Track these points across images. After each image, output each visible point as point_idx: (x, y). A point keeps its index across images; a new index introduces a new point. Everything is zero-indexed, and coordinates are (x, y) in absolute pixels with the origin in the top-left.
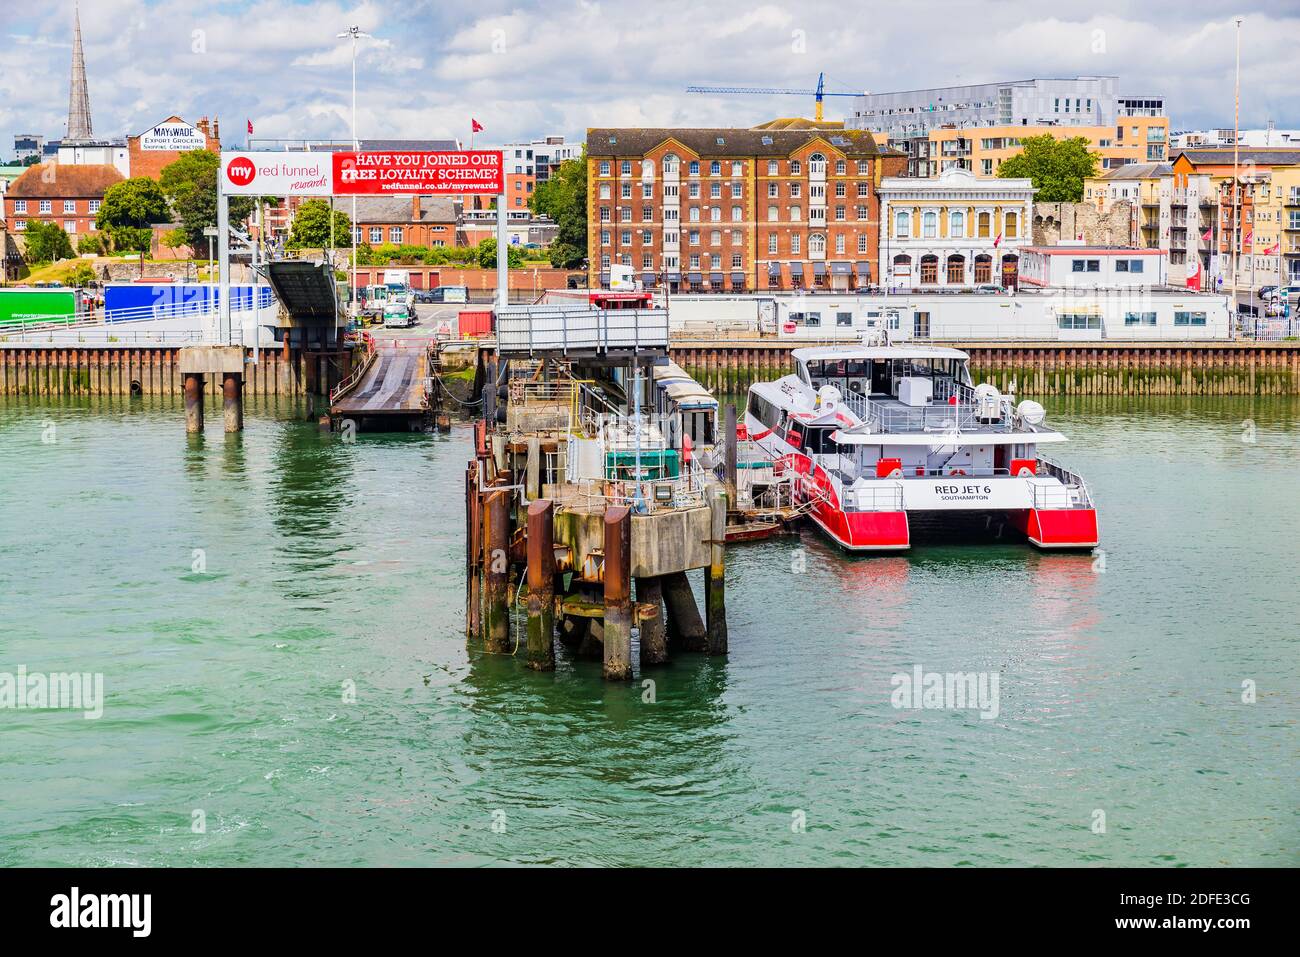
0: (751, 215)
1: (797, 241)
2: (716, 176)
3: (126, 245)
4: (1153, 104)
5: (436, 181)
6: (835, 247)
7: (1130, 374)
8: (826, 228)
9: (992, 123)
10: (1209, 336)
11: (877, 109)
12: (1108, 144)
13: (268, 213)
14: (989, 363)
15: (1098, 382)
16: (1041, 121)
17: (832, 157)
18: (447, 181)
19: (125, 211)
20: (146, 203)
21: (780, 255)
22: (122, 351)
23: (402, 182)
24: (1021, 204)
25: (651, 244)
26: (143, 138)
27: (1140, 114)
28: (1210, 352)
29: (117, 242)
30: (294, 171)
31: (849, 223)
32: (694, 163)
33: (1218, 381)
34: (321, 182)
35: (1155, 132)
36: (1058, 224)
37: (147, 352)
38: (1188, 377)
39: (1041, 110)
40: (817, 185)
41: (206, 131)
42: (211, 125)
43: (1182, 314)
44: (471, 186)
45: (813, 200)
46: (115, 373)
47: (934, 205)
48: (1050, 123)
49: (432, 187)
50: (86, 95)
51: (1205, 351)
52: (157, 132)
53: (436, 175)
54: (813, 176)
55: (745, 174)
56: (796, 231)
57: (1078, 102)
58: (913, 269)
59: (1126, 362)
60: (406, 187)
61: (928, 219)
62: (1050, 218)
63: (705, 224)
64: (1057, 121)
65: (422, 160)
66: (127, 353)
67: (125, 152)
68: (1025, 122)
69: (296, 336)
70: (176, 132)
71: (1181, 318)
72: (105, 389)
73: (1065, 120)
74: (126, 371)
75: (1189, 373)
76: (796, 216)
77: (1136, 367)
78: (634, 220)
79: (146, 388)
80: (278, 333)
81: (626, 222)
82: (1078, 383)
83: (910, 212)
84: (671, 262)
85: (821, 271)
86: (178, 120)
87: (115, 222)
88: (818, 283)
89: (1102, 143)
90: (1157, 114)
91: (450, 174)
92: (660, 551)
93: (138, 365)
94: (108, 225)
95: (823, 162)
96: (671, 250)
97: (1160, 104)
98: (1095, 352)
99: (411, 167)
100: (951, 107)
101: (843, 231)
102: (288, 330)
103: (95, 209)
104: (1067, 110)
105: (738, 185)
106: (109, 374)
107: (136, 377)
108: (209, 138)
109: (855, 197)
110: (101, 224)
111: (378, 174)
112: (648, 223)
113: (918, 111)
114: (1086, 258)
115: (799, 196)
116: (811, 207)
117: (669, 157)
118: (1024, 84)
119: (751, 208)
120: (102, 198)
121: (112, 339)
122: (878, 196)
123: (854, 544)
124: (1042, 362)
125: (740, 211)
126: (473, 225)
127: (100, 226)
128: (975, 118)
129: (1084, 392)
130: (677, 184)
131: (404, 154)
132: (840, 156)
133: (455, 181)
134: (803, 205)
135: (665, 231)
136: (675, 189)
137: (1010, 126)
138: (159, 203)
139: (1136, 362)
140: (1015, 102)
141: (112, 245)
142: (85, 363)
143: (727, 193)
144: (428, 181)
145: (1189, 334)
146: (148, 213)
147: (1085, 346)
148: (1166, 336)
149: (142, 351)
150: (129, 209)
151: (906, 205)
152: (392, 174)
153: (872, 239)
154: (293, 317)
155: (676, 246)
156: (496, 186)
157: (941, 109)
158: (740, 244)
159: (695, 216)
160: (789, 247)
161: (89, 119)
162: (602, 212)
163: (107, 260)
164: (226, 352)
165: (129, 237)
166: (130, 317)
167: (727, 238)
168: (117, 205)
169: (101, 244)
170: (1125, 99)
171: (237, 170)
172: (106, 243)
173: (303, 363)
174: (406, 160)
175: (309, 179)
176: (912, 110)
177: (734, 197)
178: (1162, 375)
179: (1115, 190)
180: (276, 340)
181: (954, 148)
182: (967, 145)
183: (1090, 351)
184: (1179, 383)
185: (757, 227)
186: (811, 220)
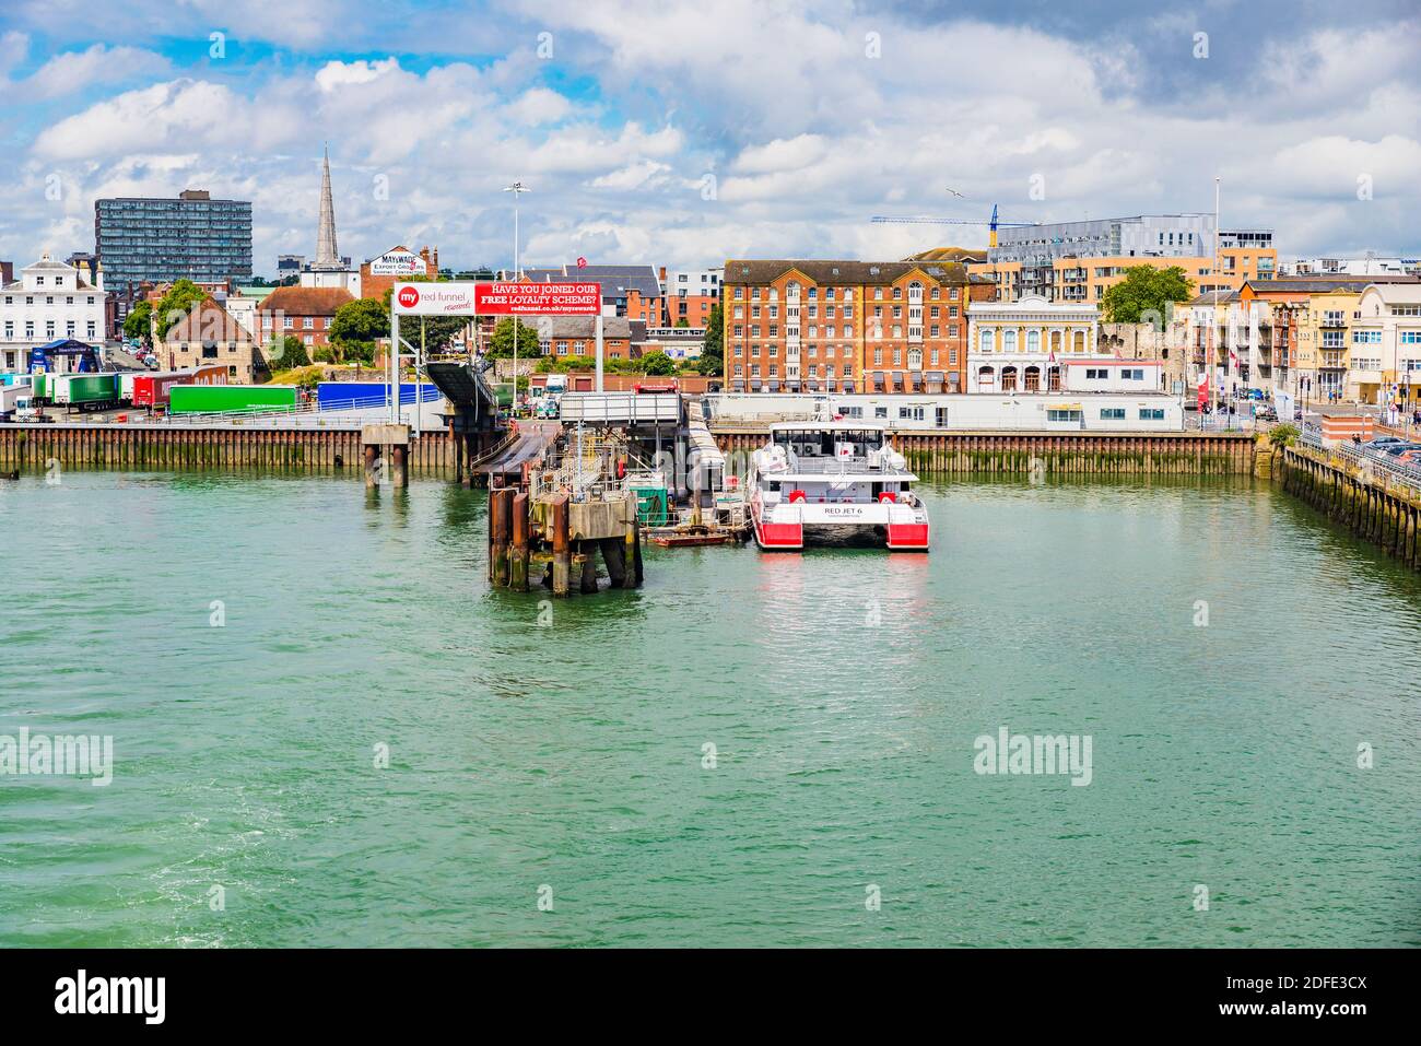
0: (860, 332)
1: (898, 354)
2: (831, 300)
3: (353, 355)
4: (1263, 237)
5: (551, 304)
6: (931, 360)
7: (1103, 457)
8: (922, 344)
9: (1105, 254)
10: (1166, 428)
11: (1016, 241)
12: (1207, 273)
13: (480, 329)
14: (992, 447)
15: (1077, 463)
16: (1147, 253)
17: (928, 284)
18: (559, 305)
19: (352, 327)
20: (370, 319)
21: (883, 367)
22: (328, 432)
23: (526, 305)
24: (1088, 325)
25: (776, 356)
26: (372, 264)
27: (1250, 246)
28: (1166, 441)
29: (345, 352)
30: (447, 297)
31: (942, 340)
32: (813, 289)
33: (1172, 463)
34: (466, 306)
35: (1265, 261)
36: (1122, 341)
37: (348, 434)
38: (1148, 460)
39: (1147, 243)
40: (915, 308)
41: (426, 258)
42: (431, 254)
43: (1145, 410)
44: (576, 309)
45: (911, 320)
46: (323, 450)
47: (1014, 325)
48: (1155, 254)
49: (548, 309)
50: (333, 224)
51: (1162, 439)
52: (385, 259)
53: (551, 300)
54: (911, 300)
55: (855, 298)
56: (897, 346)
57: (1181, 236)
58: (996, 378)
59: (1099, 448)
60: (529, 309)
61: (1008, 336)
62: (1115, 337)
63: (821, 340)
64: (1161, 252)
65: (540, 290)
66: (332, 434)
67: (358, 276)
68: (1132, 253)
69: (460, 422)
70: (401, 260)
71: (1144, 414)
72: (315, 461)
73: (1169, 252)
74: (331, 449)
75: (1149, 456)
76: (898, 334)
77: (1108, 452)
78: (763, 336)
79: (346, 461)
80: (446, 419)
81: (755, 339)
82: (1062, 463)
83: (993, 330)
84: (793, 371)
85: (917, 379)
86: (403, 249)
87: (345, 336)
88: (915, 389)
89: (1201, 272)
90: (1267, 246)
91: (561, 300)
92: (591, 525)
93: (340, 443)
94: (338, 339)
95: (920, 289)
96: (793, 360)
97: (1269, 237)
98: (1075, 440)
99: (533, 294)
100: (1076, 239)
101: (937, 346)
102: (452, 417)
103: (328, 324)
104: (1171, 243)
105: (849, 308)
106: (319, 450)
107: (338, 452)
108: (429, 265)
109: (947, 319)
110: (333, 337)
111: (508, 300)
112: (774, 339)
113: (1049, 242)
114: (1097, 368)
115: (900, 317)
116: (910, 326)
117: (791, 284)
118: (1132, 221)
119: (860, 327)
120: (334, 316)
121: (321, 423)
122: (967, 317)
123: (766, 543)
124: (1033, 447)
125: (851, 330)
126: (656, 341)
127: (332, 339)
128: (1091, 249)
129: (1066, 470)
130: (798, 306)
131: (526, 285)
132: (935, 284)
133: (564, 305)
134: (903, 325)
135: (788, 345)
136: (796, 311)
137: (1119, 257)
138: (382, 320)
139: (1107, 447)
140: (1123, 235)
141: (342, 355)
142: (301, 441)
143: (840, 314)
144: (544, 305)
145: (1151, 427)
146: (372, 329)
147: (1067, 434)
148: (1130, 428)
149: (344, 432)
150: (356, 325)
151: (991, 325)
152: (518, 300)
153: (962, 351)
154: (456, 408)
155: (797, 358)
156: (595, 309)
157: (1067, 241)
158: (850, 356)
159: (813, 334)
160: (892, 359)
161: (335, 246)
162: (737, 329)
163: (335, 367)
164: (395, 429)
165: (355, 348)
166: (336, 407)
167: (840, 352)
168: (346, 322)
169: (332, 355)
170: (1237, 232)
171: (406, 296)
172: (337, 353)
173: (464, 442)
174: (529, 289)
175: (458, 303)
176: (1044, 242)
177: (846, 318)
178: (1127, 457)
179: (1196, 313)
180: (445, 425)
181: (1074, 276)
182: (1084, 272)
183: (1071, 438)
184: (1141, 464)
185: (864, 342)
186: (910, 337)
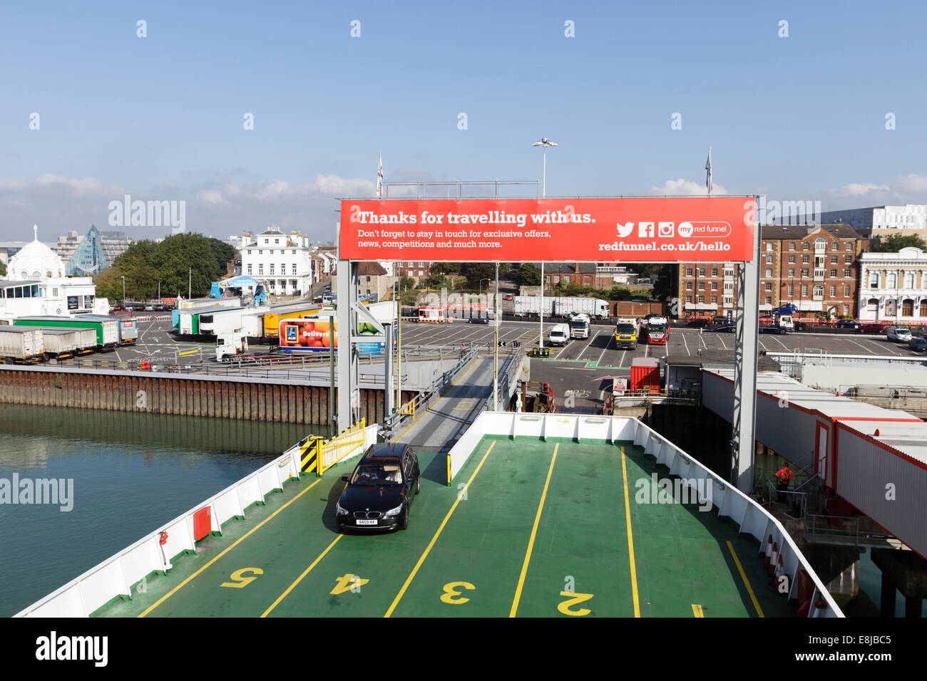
0: (778, 274)
1: (806, 289)
6: (830, 294)
8: (824, 282)
16: (888, 227)
17: (830, 240)
21: (795, 298)
25: (716, 290)
31: (840, 280)
40: (820, 256)
45: (816, 265)
47: (893, 269)
54: (817, 251)
55: (775, 250)
56: (805, 283)
58: (880, 307)
61: (891, 277)
64: (896, 227)
76: (806, 275)
78: (708, 276)
81: (702, 277)
83: (879, 273)
84: (728, 300)
95: (824, 243)
96: (729, 293)
101: (835, 284)
105: (770, 256)
109: (843, 264)
112: (715, 277)
115: (808, 263)
116: (816, 270)
119: (778, 270)
122: (859, 263)
125: (771, 271)
132: (835, 239)
134: (810, 268)
135: (725, 282)
140: (874, 217)
143: (763, 261)
151: (877, 269)
153: (853, 289)
155: (732, 291)
158: (770, 291)
160: (801, 293)
162: (688, 271)
167: (762, 287)
177: (767, 263)
185: (781, 281)
186: (815, 277)
